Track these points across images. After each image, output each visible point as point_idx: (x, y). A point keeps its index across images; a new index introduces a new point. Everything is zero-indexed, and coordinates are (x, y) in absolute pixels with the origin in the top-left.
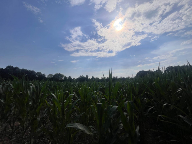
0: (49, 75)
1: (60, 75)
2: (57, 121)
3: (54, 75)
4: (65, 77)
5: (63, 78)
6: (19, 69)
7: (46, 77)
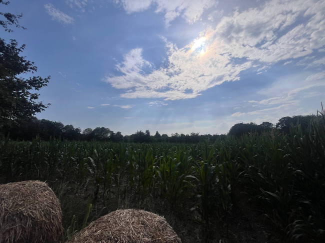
0: (86, 130)
1: (103, 131)
3: (95, 130)
5: (109, 135)
6: (37, 120)
7: (82, 133)
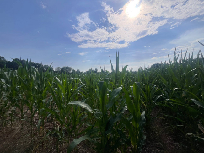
0: (57, 68)
1: (68, 68)
2: (62, 104)
3: (62, 68)
4: (74, 71)
5: (71, 71)
7: (54, 70)
